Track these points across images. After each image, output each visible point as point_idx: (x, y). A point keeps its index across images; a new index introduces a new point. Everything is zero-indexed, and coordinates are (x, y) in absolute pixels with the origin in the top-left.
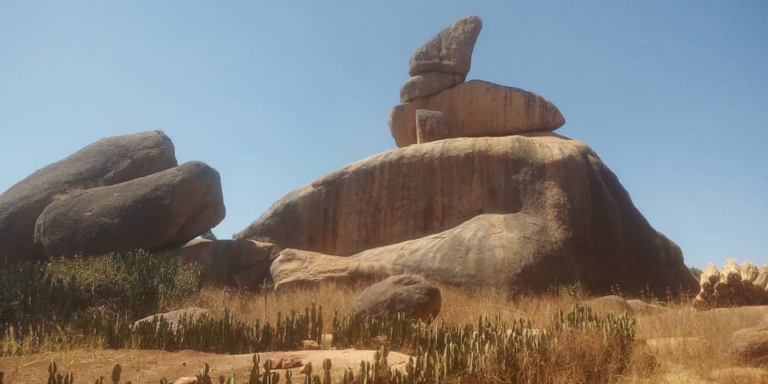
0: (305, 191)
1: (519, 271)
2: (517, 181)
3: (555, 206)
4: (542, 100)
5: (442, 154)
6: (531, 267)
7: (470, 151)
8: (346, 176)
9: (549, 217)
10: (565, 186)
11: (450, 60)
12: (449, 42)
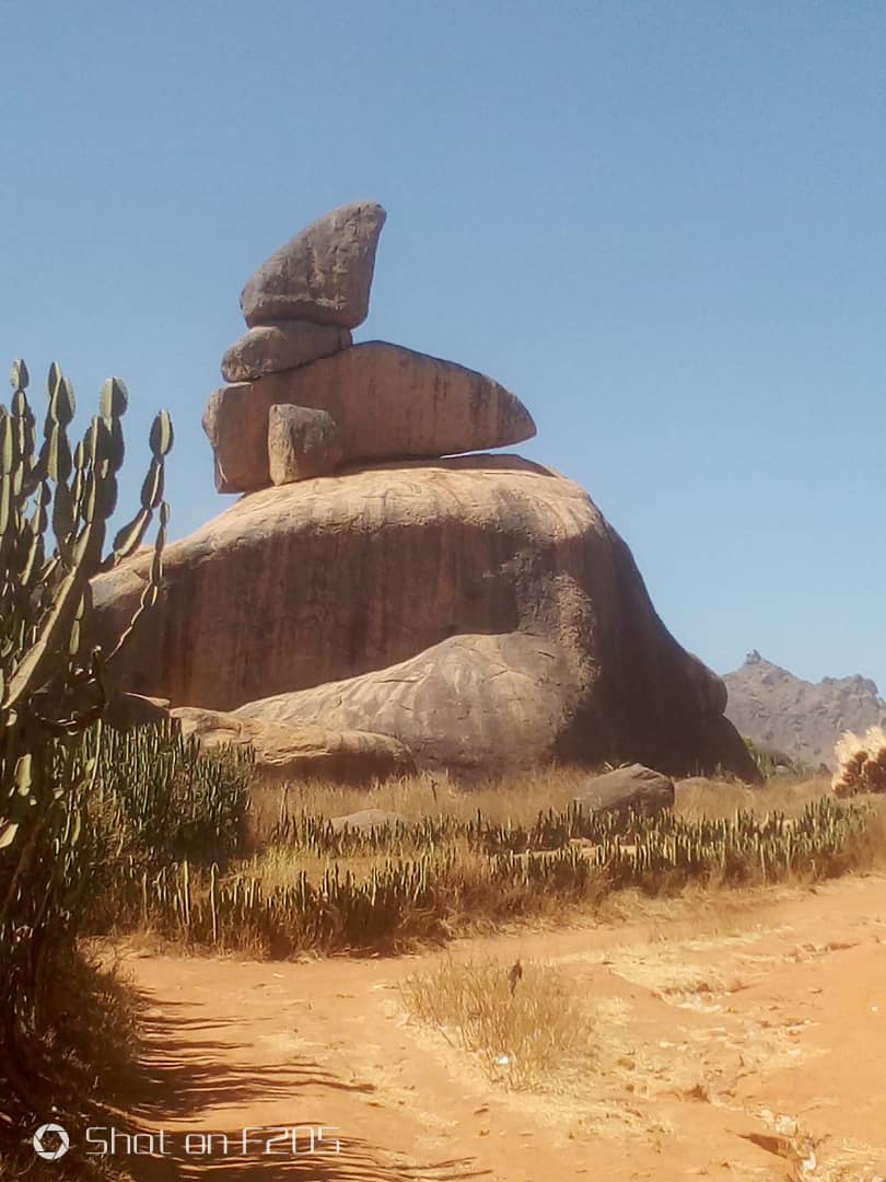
0: (127, 585)
1: (552, 740)
2: (511, 575)
3: (576, 620)
4: (502, 391)
5: (385, 522)
6: (566, 732)
7: (434, 517)
8: (208, 558)
9: (567, 641)
10: (586, 583)
11: (331, 297)
12: (327, 257)
